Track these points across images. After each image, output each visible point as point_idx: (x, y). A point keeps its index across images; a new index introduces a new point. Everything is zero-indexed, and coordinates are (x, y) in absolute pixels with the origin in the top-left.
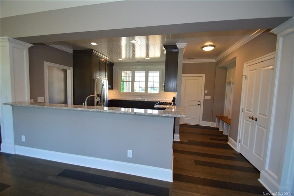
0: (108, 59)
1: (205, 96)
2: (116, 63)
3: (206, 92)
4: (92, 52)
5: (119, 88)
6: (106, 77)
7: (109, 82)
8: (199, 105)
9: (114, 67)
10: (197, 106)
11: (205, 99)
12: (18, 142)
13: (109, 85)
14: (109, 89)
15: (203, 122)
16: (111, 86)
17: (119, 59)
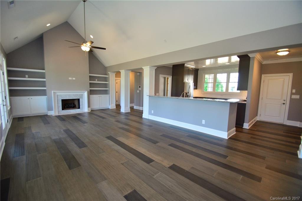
0: (194, 67)
1: (292, 95)
2: (201, 69)
3: (294, 91)
4: (184, 65)
5: (202, 88)
6: (193, 80)
7: (194, 84)
8: (284, 104)
9: (199, 71)
10: (281, 105)
11: (292, 98)
12: (150, 113)
13: (194, 86)
14: (194, 89)
15: (288, 121)
16: (196, 87)
17: (203, 66)
